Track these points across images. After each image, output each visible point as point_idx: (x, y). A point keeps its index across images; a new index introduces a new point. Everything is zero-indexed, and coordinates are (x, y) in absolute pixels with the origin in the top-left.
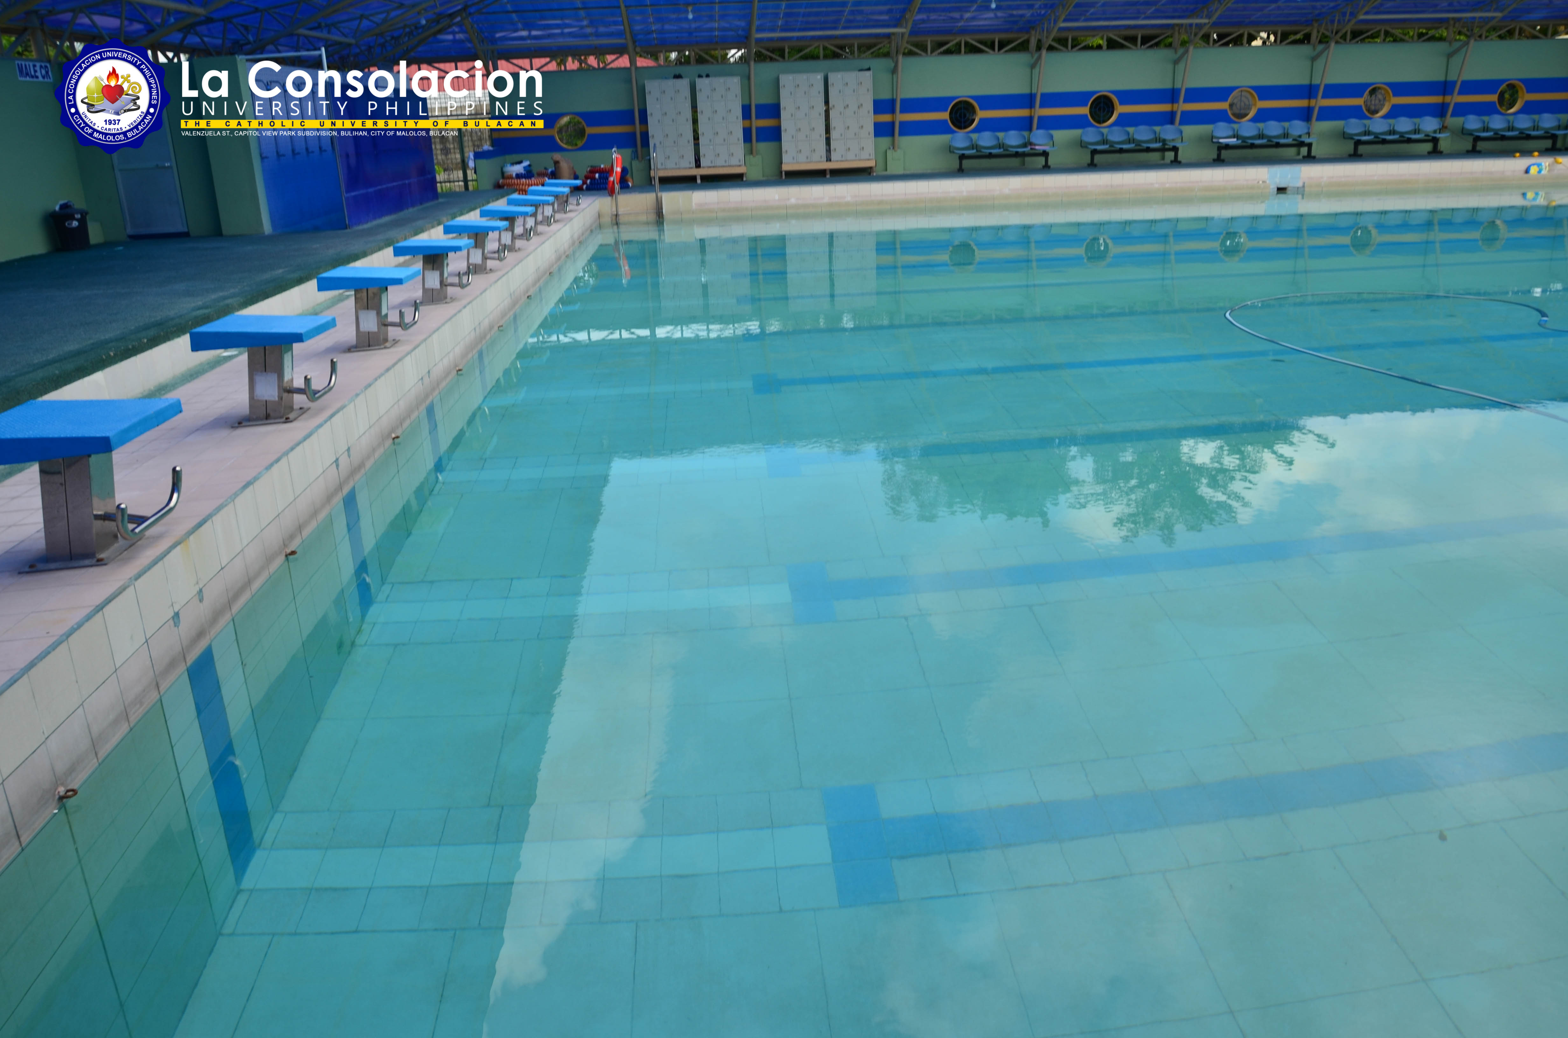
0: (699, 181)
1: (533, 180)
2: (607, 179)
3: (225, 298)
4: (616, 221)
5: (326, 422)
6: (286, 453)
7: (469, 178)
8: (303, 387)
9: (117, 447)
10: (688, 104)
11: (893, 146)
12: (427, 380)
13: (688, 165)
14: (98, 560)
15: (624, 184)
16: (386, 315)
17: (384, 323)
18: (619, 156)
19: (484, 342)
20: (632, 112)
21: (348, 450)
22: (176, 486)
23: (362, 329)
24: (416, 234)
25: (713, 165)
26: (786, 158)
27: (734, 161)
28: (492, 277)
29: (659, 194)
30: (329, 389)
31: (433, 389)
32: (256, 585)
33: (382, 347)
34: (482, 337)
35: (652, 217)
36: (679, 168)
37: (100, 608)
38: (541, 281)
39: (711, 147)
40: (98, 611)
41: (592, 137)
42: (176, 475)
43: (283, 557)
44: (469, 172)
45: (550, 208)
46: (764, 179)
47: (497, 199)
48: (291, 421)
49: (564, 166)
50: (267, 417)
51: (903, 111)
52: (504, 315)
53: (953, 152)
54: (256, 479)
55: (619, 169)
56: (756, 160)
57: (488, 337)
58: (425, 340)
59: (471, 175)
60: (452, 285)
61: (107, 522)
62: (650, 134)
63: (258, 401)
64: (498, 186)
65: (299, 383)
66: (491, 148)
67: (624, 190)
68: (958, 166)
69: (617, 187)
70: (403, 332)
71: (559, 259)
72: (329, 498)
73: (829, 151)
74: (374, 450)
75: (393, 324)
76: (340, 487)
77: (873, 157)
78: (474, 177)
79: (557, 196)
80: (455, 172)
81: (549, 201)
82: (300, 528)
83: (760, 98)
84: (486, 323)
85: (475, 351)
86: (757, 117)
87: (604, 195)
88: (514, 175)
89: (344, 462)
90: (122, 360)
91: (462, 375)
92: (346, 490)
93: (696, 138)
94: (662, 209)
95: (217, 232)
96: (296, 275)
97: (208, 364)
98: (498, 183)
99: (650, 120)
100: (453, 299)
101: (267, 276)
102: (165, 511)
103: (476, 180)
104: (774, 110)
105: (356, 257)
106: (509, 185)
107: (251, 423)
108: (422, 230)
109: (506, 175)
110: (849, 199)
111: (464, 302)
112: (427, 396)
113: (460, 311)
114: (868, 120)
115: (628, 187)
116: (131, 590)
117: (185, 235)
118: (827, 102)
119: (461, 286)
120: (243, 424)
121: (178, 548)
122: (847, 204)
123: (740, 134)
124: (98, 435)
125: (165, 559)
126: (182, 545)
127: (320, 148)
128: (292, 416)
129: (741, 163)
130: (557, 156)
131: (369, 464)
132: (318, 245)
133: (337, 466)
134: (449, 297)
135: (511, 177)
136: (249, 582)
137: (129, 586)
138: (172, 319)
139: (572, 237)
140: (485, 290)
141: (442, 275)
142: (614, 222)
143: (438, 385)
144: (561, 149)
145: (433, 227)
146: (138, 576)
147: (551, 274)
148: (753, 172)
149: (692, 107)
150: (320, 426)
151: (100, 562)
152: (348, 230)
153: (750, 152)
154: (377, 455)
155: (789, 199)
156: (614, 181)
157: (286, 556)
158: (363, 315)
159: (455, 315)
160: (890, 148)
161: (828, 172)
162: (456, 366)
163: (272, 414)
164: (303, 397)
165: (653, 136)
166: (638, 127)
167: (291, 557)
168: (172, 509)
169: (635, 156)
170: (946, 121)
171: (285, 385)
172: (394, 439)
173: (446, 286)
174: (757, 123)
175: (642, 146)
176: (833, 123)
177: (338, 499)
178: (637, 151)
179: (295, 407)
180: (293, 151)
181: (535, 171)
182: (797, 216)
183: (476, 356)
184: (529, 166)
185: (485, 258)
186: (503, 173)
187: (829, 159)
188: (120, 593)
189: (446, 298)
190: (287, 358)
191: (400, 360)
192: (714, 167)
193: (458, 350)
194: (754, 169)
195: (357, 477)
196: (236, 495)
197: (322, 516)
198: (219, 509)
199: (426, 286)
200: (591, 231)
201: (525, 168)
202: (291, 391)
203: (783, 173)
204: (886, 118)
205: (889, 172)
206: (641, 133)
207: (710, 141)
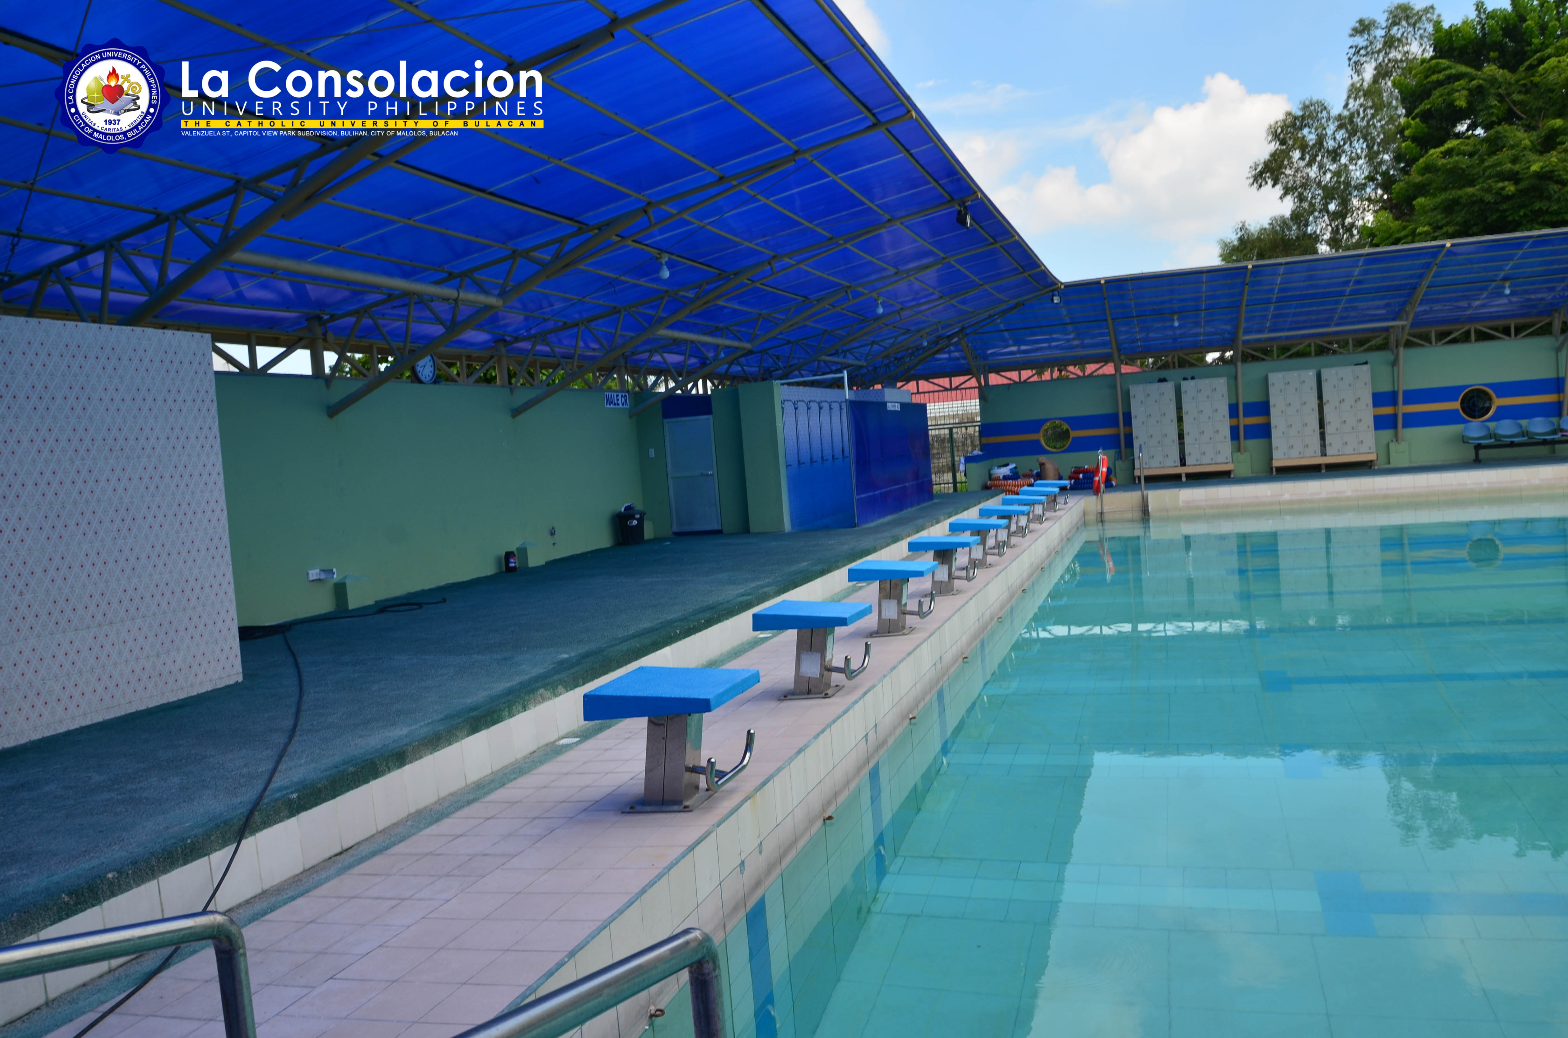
0: (1184, 479)
1: (1020, 481)
2: (1092, 479)
3: (762, 587)
4: (1101, 518)
5: (860, 699)
6: (829, 725)
7: (958, 479)
8: (843, 666)
9: (715, 708)
10: (1173, 406)
11: (1396, 438)
12: (939, 666)
13: (1173, 464)
14: (685, 807)
15: (1109, 485)
16: (906, 604)
17: (904, 613)
18: (1105, 457)
19: (985, 632)
20: (1116, 415)
21: (876, 726)
22: (749, 747)
23: (883, 616)
24: (918, 532)
25: (1199, 463)
26: (1276, 454)
27: (1221, 459)
28: (992, 571)
29: (1145, 492)
30: (862, 668)
31: (944, 675)
32: (801, 844)
33: (901, 633)
34: (984, 628)
35: (1137, 515)
36: (1163, 467)
37: (692, 848)
38: (1034, 576)
39: (1197, 446)
40: (690, 851)
41: (1075, 439)
42: (750, 736)
43: (821, 821)
44: (958, 475)
45: (1041, 507)
46: (1253, 475)
47: (988, 499)
48: (830, 697)
49: (1050, 468)
50: (809, 692)
51: (1406, 402)
52: (1002, 607)
53: (1468, 443)
54: (806, 746)
55: (1105, 470)
56: (1244, 457)
57: (989, 628)
58: (939, 628)
59: (960, 477)
60: (959, 578)
61: (693, 774)
62: (1134, 436)
63: (803, 677)
64: (986, 487)
65: (838, 662)
66: (980, 453)
67: (1109, 489)
68: (1473, 456)
69: (1102, 486)
70: (920, 620)
71: (1049, 555)
72: (859, 770)
73: (1323, 445)
74: (895, 728)
75: (911, 613)
76: (868, 760)
77: (1374, 450)
78: (963, 479)
79: (1047, 495)
80: (945, 475)
81: (1041, 500)
82: (836, 795)
83: (1248, 396)
84: (988, 614)
85: (978, 641)
86: (1245, 415)
87: (1089, 494)
88: (1001, 477)
89: (872, 737)
90: (684, 637)
91: (967, 662)
92: (872, 763)
93: (1181, 436)
94: (1148, 506)
95: (745, 529)
96: (819, 567)
97: (748, 644)
98: (986, 484)
99: (1134, 422)
100: (959, 592)
101: (794, 568)
102: (739, 768)
103: (965, 482)
104: (1264, 408)
105: (867, 552)
106: (996, 486)
107: (795, 697)
108: (922, 528)
109: (993, 476)
110: (1349, 493)
111: (970, 594)
112: (938, 681)
113: (967, 603)
114: (1368, 414)
115: (1111, 486)
116: (713, 835)
117: (718, 532)
118: (1320, 397)
119: (968, 579)
120: (788, 698)
121: (749, 802)
122: (1348, 499)
123: (1227, 432)
124: (701, 697)
125: (739, 811)
126: (751, 800)
127: (833, 456)
128: (830, 692)
129: (1228, 461)
130: (1043, 458)
131: (891, 741)
132: (833, 542)
133: (867, 740)
134: (955, 589)
135: (998, 479)
136: (795, 841)
137: (712, 832)
138: (722, 604)
139: (1061, 534)
140: (987, 584)
141: (950, 569)
142: (1099, 519)
143: (947, 671)
144: (1046, 452)
145: (932, 525)
146: (719, 824)
147: (1042, 569)
148: (1241, 468)
149: (1177, 409)
150: (856, 702)
151: (687, 809)
152: (857, 528)
153: (1238, 449)
154: (897, 733)
155: (1282, 495)
156: (1099, 481)
157: (824, 820)
158: (885, 603)
159: (963, 606)
160: (1392, 441)
161: (1323, 467)
162: (963, 654)
163: (813, 690)
164: (842, 676)
165: (1137, 437)
166: (1122, 430)
167: (828, 821)
168: (744, 767)
169: (1119, 456)
170: (1457, 410)
171: (826, 663)
172: (911, 719)
173: (953, 579)
174: (1245, 421)
175: (1126, 446)
176: (1327, 418)
177: (865, 772)
178: (1120, 452)
179: (833, 684)
180: (811, 459)
181: (1021, 474)
182: (1292, 512)
183: (979, 645)
184: (1015, 468)
185: (985, 554)
186: (990, 475)
187: (1324, 454)
188: (706, 837)
189: (952, 590)
190: (830, 639)
191: (918, 646)
192: (1199, 465)
193: (965, 639)
194: (1242, 465)
195: (881, 753)
196: (792, 759)
197: (853, 786)
198: (779, 770)
199: (935, 579)
200: (1078, 528)
201: (1011, 470)
202: (830, 669)
203: (1274, 469)
204: (1387, 410)
205: (1392, 465)
206: (1125, 435)
207: (1196, 440)
